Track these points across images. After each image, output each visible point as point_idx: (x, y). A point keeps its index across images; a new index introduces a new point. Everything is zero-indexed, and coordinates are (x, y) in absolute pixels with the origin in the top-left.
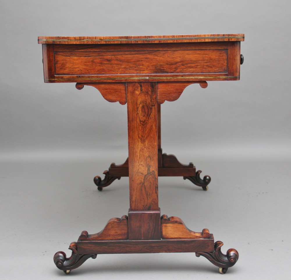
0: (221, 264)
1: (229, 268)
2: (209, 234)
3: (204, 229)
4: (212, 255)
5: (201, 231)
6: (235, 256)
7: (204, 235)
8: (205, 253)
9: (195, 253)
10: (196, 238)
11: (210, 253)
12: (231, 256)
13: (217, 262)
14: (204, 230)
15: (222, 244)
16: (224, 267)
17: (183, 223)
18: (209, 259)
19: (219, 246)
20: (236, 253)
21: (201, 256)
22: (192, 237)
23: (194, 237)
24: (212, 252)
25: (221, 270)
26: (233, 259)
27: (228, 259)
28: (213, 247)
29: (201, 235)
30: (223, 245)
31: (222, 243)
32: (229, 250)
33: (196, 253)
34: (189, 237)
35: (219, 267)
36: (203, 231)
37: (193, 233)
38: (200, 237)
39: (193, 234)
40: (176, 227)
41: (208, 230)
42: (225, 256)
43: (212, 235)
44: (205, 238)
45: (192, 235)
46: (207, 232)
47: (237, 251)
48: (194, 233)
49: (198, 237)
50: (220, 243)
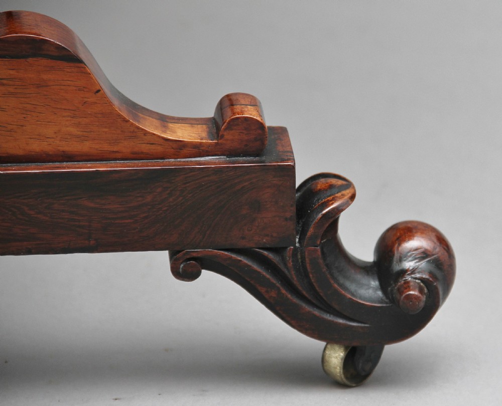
0: (341, 321)
1: (392, 351)
2: (261, 126)
3: (228, 97)
4: (282, 267)
5: (210, 112)
6: (432, 268)
7: (232, 138)
8: (234, 256)
9: (164, 255)
10: (176, 156)
11: (266, 253)
12: (404, 272)
13: (317, 312)
14: (228, 102)
15: (348, 193)
16: (355, 344)
17: (82, 56)
18: (263, 290)
19: (326, 204)
20: (439, 251)
21: (207, 275)
22: (145, 148)
23: (159, 149)
24: (276, 250)
25: (336, 357)
26: (421, 291)
27: (383, 287)
28: (291, 212)
29: (211, 135)
30: (353, 197)
31: (348, 184)
32: (394, 229)
33: (172, 256)
34: (125, 147)
35: (322, 344)
36: (221, 107)
37: (156, 122)
38: (198, 150)
39: (151, 127)
40: (39, 86)
41: (254, 102)
42: (366, 269)
43: (281, 132)
44: (231, 153)
45: (146, 133)
46: (250, 113)
47: (441, 240)
48: (164, 120)
49: (186, 151)
50: (331, 186)
